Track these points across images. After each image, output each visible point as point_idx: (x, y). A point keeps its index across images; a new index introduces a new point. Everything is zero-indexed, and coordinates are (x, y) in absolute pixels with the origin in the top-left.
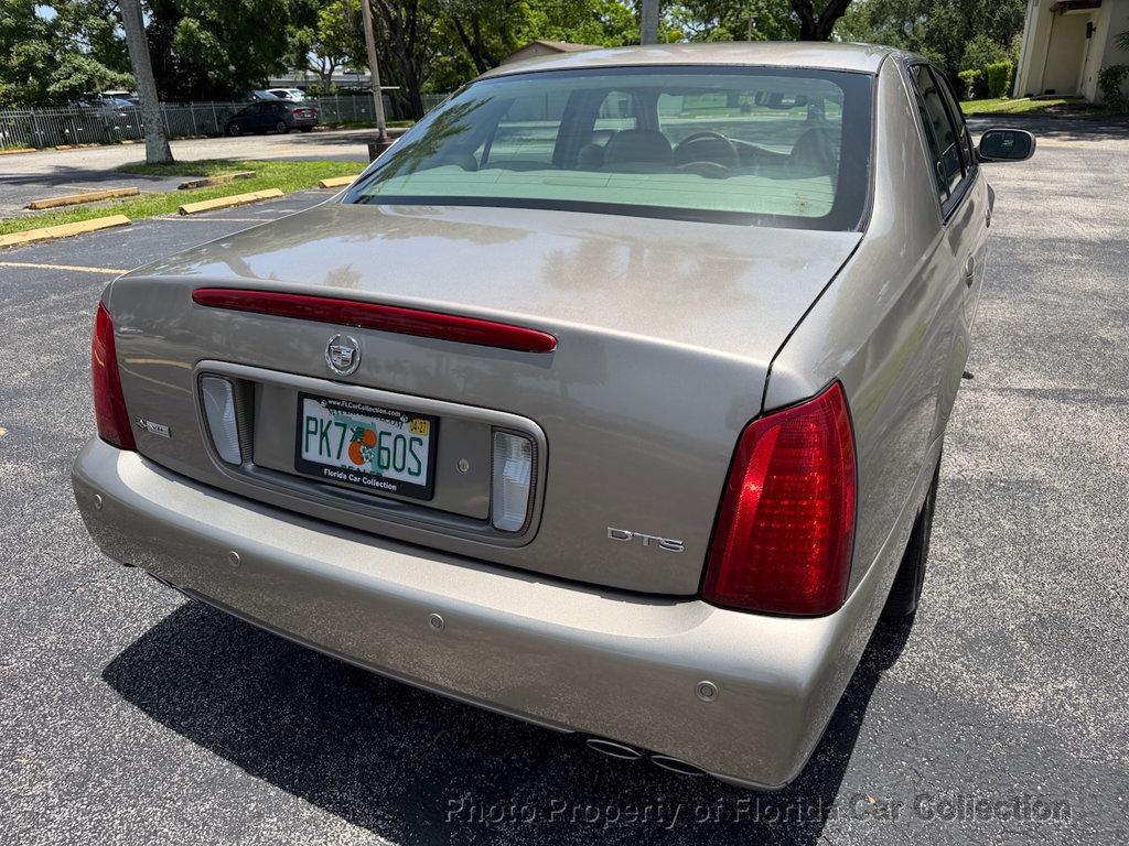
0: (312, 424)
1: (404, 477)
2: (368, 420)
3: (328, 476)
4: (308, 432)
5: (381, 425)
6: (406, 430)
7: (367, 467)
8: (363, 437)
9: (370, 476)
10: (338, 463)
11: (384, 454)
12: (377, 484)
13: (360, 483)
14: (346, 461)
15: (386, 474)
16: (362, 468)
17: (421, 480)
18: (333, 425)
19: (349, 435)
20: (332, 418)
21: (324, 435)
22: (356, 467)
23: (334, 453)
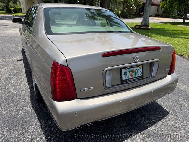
0: (124, 73)
1: (140, 75)
2: (133, 69)
3: (128, 81)
4: (123, 75)
5: (135, 69)
6: (139, 68)
7: (133, 76)
8: (132, 72)
9: (135, 78)
10: (129, 78)
11: (136, 73)
12: (136, 78)
13: (133, 79)
14: (130, 77)
15: (136, 76)
16: (133, 77)
17: (142, 75)
18: (127, 72)
19: (130, 72)
20: (127, 71)
21: (126, 74)
22: (132, 77)
23: (128, 76)
